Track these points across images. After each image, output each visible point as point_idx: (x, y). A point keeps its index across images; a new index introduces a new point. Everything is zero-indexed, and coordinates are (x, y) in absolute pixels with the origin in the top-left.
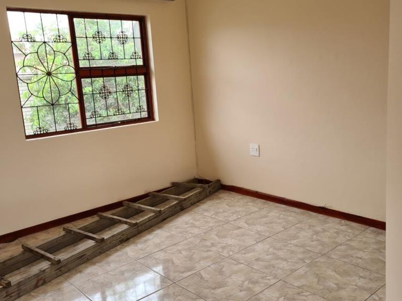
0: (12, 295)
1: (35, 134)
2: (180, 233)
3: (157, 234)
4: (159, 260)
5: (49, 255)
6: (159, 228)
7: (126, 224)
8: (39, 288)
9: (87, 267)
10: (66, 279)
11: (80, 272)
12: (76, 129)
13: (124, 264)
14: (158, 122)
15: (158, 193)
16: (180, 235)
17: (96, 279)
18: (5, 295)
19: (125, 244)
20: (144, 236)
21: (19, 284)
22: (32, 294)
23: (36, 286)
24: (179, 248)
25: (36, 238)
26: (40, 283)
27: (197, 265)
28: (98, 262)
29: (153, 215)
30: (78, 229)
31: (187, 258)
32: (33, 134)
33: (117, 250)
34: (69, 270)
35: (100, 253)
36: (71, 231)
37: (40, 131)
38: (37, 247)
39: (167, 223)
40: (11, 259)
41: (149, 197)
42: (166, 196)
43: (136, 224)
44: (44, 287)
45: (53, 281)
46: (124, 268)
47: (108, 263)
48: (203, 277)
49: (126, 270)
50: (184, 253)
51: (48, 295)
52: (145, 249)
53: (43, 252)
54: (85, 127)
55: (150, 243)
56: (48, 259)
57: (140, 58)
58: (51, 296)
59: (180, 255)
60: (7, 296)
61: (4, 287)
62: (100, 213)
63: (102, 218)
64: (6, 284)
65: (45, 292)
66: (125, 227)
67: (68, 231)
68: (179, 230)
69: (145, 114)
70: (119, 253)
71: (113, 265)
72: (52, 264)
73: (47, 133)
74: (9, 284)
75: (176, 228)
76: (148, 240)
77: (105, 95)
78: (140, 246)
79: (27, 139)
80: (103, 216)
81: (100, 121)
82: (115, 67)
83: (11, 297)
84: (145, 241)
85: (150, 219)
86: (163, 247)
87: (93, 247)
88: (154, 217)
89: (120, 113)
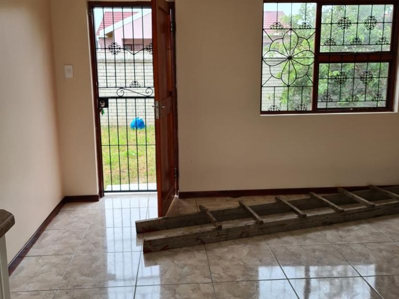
0: (222, 237)
1: (269, 111)
2: (390, 233)
3: (364, 227)
4: (356, 252)
5: (256, 215)
6: (369, 222)
7: (333, 209)
8: (243, 239)
9: (285, 236)
10: (266, 239)
11: (279, 237)
12: (306, 111)
13: (319, 243)
14: (396, 113)
15: (379, 189)
16: (389, 235)
17: (289, 248)
18: (216, 235)
19: (327, 227)
20: (348, 225)
21: (228, 230)
22: (237, 241)
23: (241, 237)
24: (382, 247)
25: (254, 200)
26: (244, 235)
27: (394, 269)
28: (296, 235)
29: (364, 208)
30: (289, 202)
31: (385, 259)
32: (267, 110)
33: (317, 230)
34: (270, 233)
35: (301, 228)
36: (281, 201)
37: (274, 109)
38: (250, 207)
39: (379, 220)
40: (229, 210)
41: (369, 190)
42: (388, 194)
43: (343, 211)
44: (247, 239)
45: (254, 237)
46: (317, 247)
47: (305, 239)
48: (395, 282)
49: (318, 250)
50: (385, 253)
51: (248, 246)
52: (345, 238)
53: (252, 211)
54: (315, 110)
55: (352, 233)
56: (255, 218)
57: (387, 44)
58: (249, 247)
59: (380, 254)
60: (217, 236)
61: (216, 228)
62: (312, 193)
63: (313, 197)
64: (218, 226)
65: (246, 243)
66: (331, 211)
67: (279, 201)
68: (390, 230)
69: (382, 104)
70: (319, 233)
71: (308, 242)
72: (256, 223)
73: (279, 111)
74: (220, 227)
75: (388, 228)
76: (352, 230)
77: (341, 81)
78: (341, 233)
79: (261, 114)
80: (314, 196)
81: (331, 105)
82: (357, 52)
83: (221, 238)
84: (349, 231)
85: (359, 211)
86: (364, 241)
87: (295, 220)
88: (365, 211)
89: (354, 100)
